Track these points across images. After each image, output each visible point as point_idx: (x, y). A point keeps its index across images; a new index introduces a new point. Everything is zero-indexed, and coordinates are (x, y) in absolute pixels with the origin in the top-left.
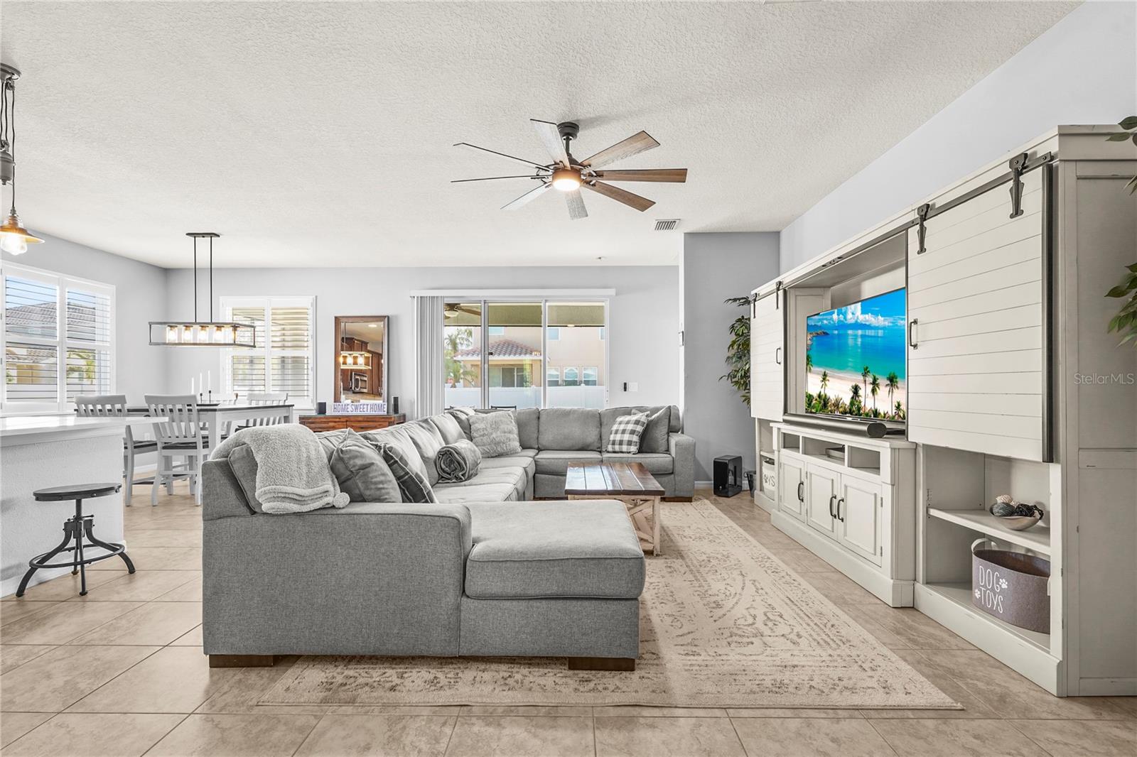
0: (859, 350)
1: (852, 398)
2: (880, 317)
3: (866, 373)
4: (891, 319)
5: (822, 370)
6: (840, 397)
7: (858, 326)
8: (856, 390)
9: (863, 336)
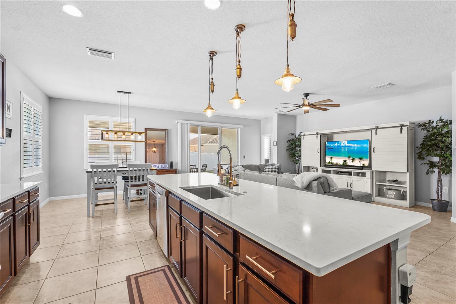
0: (347, 152)
1: (344, 163)
2: (355, 144)
3: (349, 157)
4: (361, 145)
5: (331, 157)
6: (338, 162)
7: (345, 146)
8: (345, 161)
9: (347, 149)
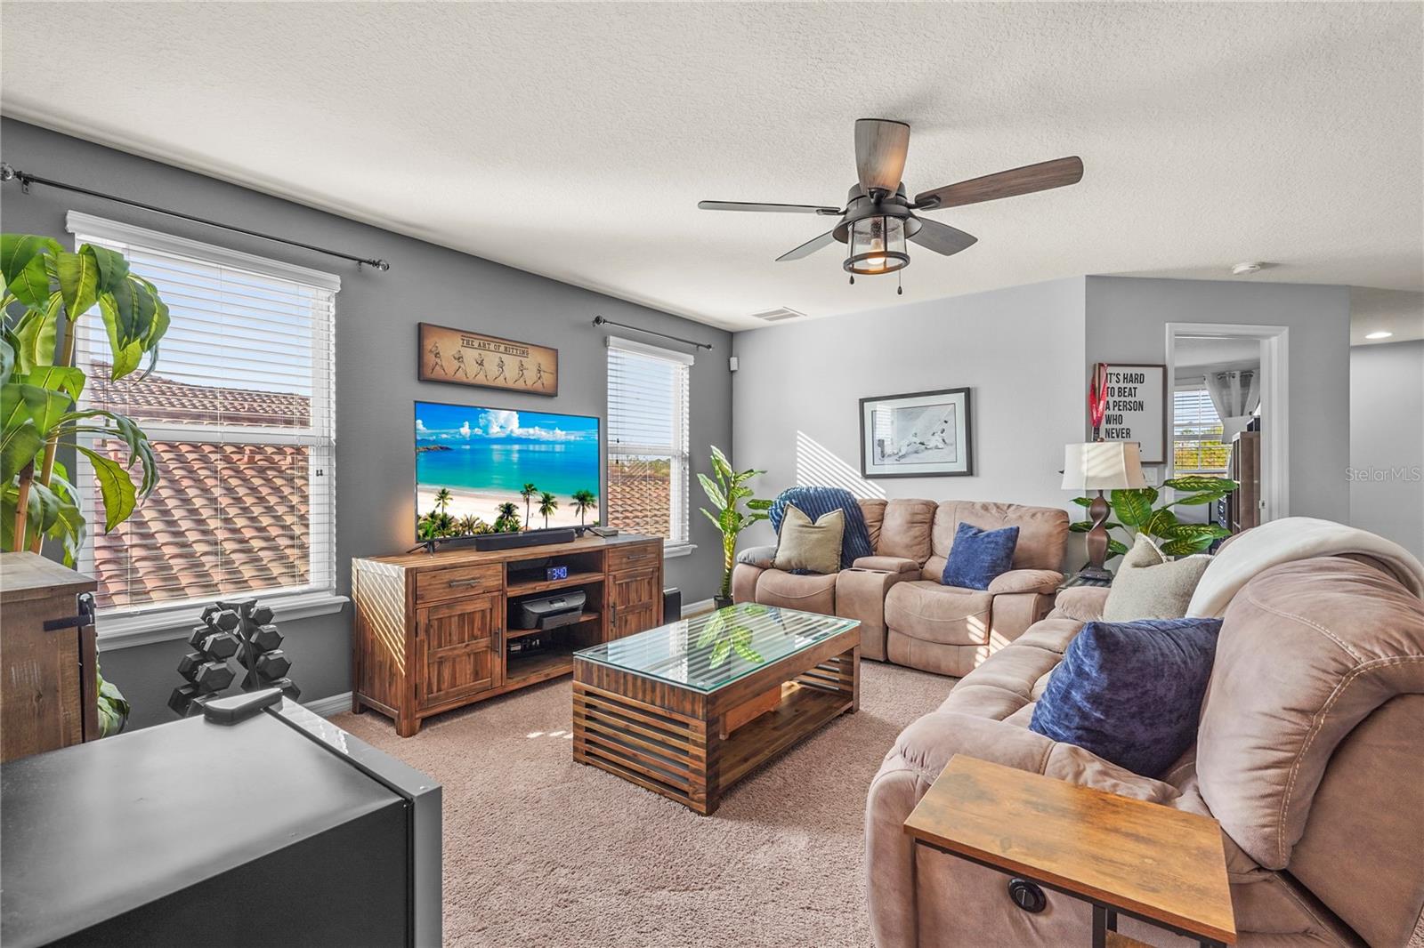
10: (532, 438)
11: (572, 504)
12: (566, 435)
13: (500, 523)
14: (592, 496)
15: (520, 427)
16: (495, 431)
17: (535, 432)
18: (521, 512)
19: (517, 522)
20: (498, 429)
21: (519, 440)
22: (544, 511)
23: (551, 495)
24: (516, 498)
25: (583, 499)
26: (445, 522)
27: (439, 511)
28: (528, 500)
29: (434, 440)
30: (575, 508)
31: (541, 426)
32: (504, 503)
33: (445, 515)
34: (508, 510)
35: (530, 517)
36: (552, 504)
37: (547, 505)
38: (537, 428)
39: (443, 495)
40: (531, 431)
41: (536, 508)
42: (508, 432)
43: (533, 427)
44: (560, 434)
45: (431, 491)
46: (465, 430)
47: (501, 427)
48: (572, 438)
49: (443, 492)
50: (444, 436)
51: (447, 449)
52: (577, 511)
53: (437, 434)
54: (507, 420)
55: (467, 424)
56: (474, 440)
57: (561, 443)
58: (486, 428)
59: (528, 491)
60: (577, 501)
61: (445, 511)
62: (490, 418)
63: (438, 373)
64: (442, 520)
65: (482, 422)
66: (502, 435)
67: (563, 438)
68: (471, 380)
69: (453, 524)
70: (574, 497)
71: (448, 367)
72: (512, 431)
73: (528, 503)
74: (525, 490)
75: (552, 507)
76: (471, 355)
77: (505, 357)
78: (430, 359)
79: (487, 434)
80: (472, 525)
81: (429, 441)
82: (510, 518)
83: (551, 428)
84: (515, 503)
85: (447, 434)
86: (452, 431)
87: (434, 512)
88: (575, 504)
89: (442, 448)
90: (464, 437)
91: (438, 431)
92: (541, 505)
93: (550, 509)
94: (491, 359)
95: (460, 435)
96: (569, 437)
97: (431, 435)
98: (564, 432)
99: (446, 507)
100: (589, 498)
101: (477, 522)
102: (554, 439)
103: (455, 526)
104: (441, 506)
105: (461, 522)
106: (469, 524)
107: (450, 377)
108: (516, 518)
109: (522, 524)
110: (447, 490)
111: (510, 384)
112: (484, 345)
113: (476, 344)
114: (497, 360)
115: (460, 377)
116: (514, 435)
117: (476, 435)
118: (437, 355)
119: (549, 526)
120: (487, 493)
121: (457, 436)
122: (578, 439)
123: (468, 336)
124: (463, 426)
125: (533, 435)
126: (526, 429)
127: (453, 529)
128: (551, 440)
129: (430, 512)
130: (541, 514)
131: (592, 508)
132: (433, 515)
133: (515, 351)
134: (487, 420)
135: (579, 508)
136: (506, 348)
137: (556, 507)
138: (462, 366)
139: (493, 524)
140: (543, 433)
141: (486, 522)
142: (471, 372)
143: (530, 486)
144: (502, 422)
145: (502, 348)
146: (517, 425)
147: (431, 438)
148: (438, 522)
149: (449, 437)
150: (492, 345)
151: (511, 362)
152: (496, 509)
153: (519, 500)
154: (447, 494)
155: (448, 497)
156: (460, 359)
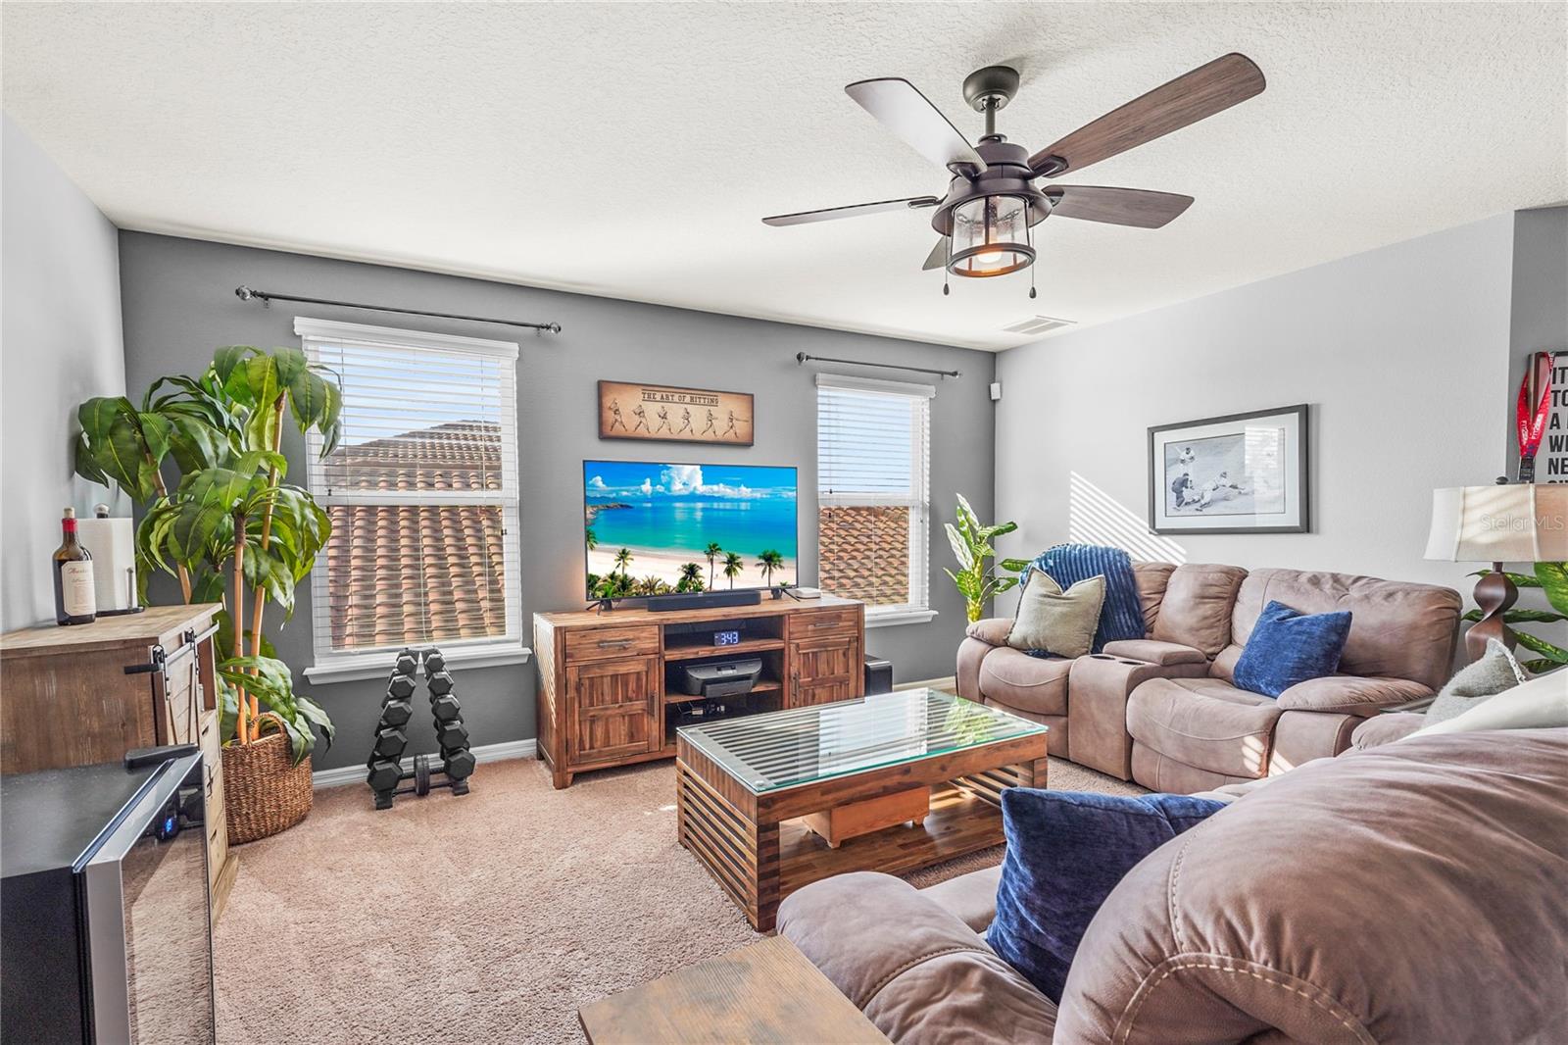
10: (716, 495)
11: (758, 565)
12: (751, 492)
13: (683, 584)
14: (779, 556)
15: (704, 483)
16: (678, 488)
17: (719, 489)
18: (704, 573)
19: (700, 583)
20: (681, 486)
21: (703, 498)
22: (729, 571)
23: (736, 555)
24: (699, 558)
25: (770, 560)
26: (625, 584)
27: (619, 572)
28: (712, 561)
29: (614, 498)
30: (762, 568)
31: (727, 483)
32: (687, 564)
33: (626, 576)
34: (691, 570)
35: (714, 577)
36: (738, 564)
37: (732, 565)
38: (721, 485)
39: (623, 555)
40: (715, 488)
41: (720, 568)
42: (691, 489)
43: (718, 484)
44: (745, 492)
45: (610, 551)
46: (647, 487)
47: (684, 484)
48: (758, 495)
49: (624, 552)
50: (625, 493)
51: (628, 507)
52: (764, 572)
53: (617, 492)
54: (690, 477)
55: (648, 480)
56: (655, 498)
57: (747, 501)
58: (668, 485)
59: (712, 551)
60: (763, 561)
61: (625, 572)
62: (672, 474)
63: (618, 430)
64: (622, 582)
65: (664, 479)
66: (686, 493)
67: (749, 495)
68: (654, 435)
69: (634, 585)
70: (760, 557)
71: (628, 423)
72: (695, 488)
73: (712, 563)
74: (708, 550)
75: (738, 568)
76: (652, 409)
77: (690, 408)
78: (609, 416)
79: (670, 491)
80: (654, 586)
81: (609, 498)
82: (693, 579)
83: (737, 484)
84: (698, 564)
85: (628, 491)
86: (633, 488)
87: (614, 573)
88: (761, 564)
89: (622, 506)
90: (645, 495)
91: (618, 488)
92: (726, 566)
93: (735, 570)
94: (676, 411)
95: (641, 492)
96: (755, 494)
97: (612, 492)
98: (750, 490)
99: (626, 567)
100: (775, 559)
101: (659, 583)
102: (739, 497)
103: (636, 588)
104: (621, 566)
105: (642, 583)
106: (650, 586)
107: (630, 433)
108: (700, 579)
109: (706, 586)
110: (628, 550)
111: (698, 437)
112: (667, 396)
113: (658, 396)
114: (682, 412)
115: (642, 432)
116: (698, 492)
117: (658, 492)
118: (616, 412)
119: (734, 588)
120: (669, 553)
121: (638, 494)
122: (764, 496)
123: (649, 389)
124: (644, 483)
125: (718, 492)
126: (710, 487)
127: (634, 591)
128: (736, 497)
129: (610, 572)
130: (726, 575)
131: (779, 569)
132: (612, 576)
133: (702, 401)
134: (671, 477)
135: (765, 568)
136: (692, 399)
137: (741, 568)
138: (643, 420)
139: (675, 586)
140: (728, 490)
141: (668, 583)
142: (653, 426)
143: (714, 546)
144: (685, 478)
145: (688, 399)
146: (701, 482)
147: (611, 496)
148: (619, 583)
149: (629, 494)
150: (677, 396)
151: (698, 413)
152: (679, 570)
153: (703, 561)
154: (627, 554)
155: (629, 556)
156: (640, 413)
